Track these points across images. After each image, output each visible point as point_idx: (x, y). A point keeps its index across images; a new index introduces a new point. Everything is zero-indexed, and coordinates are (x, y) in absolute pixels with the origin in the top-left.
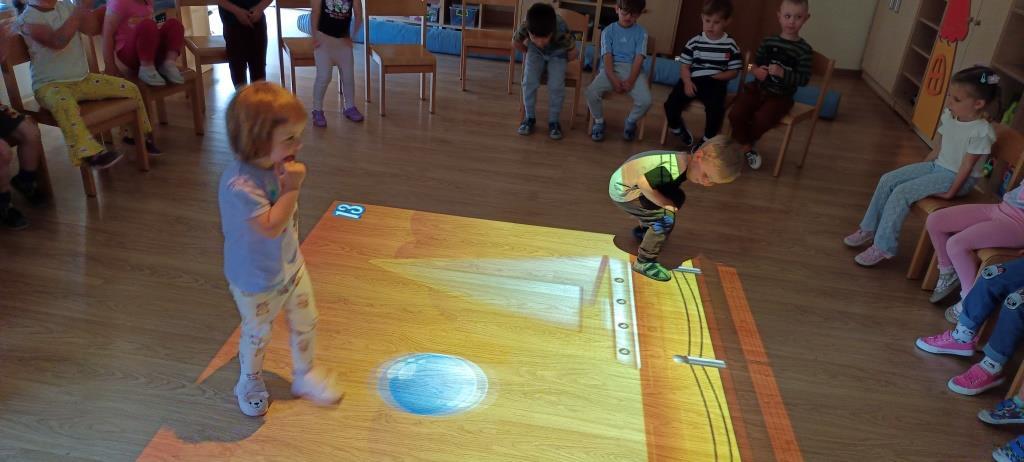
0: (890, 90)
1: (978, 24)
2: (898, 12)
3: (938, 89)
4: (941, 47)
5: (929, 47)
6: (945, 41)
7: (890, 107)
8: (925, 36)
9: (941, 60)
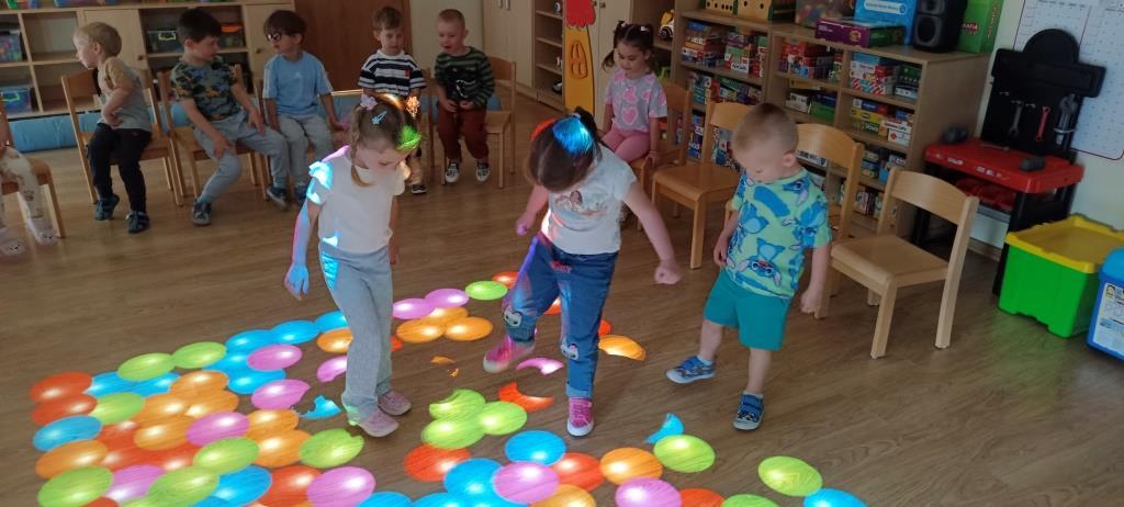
0: (530, 84)
1: (604, 6)
2: (509, 9)
3: (583, 72)
4: (571, 34)
5: (558, 35)
6: (574, 27)
7: (532, 99)
8: (548, 28)
9: (576, 45)
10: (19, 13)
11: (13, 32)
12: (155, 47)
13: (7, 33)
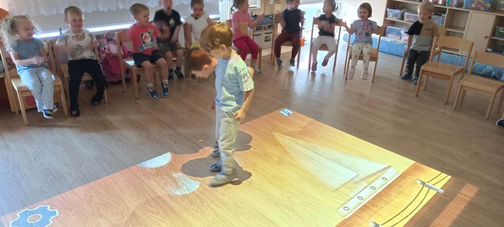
10: (448, 8)
11: (443, 15)
12: (496, 34)
13: (440, 15)
